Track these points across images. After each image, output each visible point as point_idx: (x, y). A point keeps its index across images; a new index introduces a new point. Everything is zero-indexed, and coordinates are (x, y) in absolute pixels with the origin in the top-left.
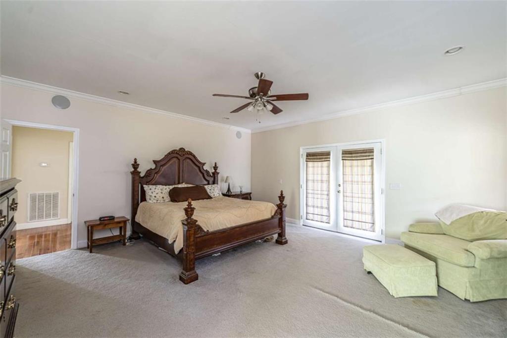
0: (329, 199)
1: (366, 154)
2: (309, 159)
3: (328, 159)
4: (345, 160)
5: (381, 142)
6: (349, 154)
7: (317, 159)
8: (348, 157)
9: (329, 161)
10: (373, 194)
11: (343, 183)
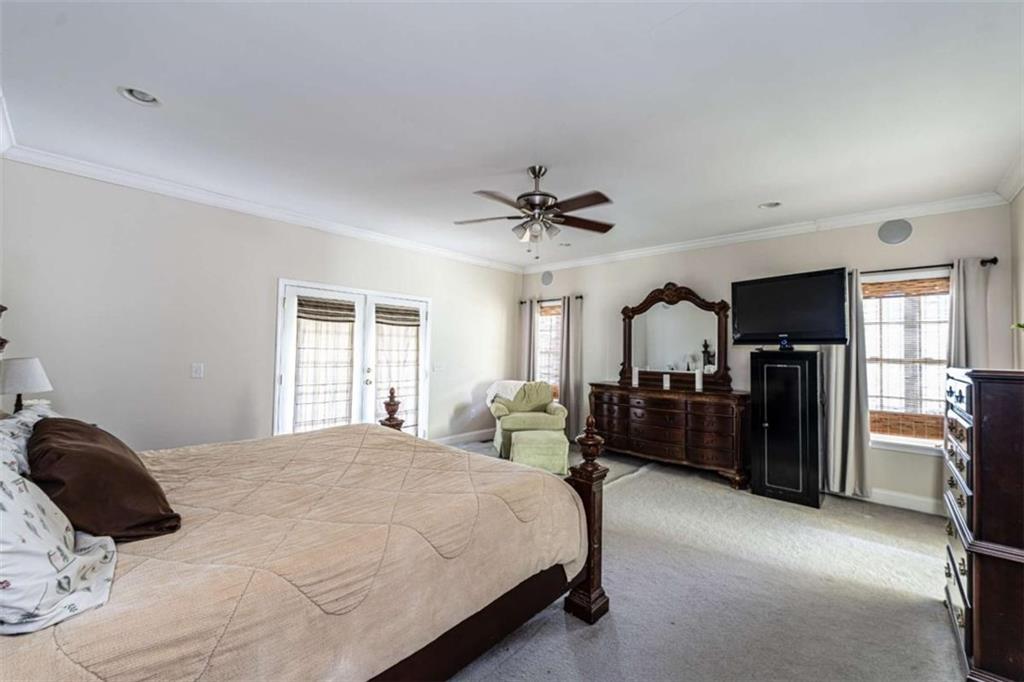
0: (350, 400)
1: (407, 316)
2: (305, 312)
3: (351, 319)
4: (382, 323)
5: (427, 302)
6: (385, 314)
7: (327, 314)
8: (387, 319)
9: (353, 321)
10: (417, 379)
11: (376, 366)
